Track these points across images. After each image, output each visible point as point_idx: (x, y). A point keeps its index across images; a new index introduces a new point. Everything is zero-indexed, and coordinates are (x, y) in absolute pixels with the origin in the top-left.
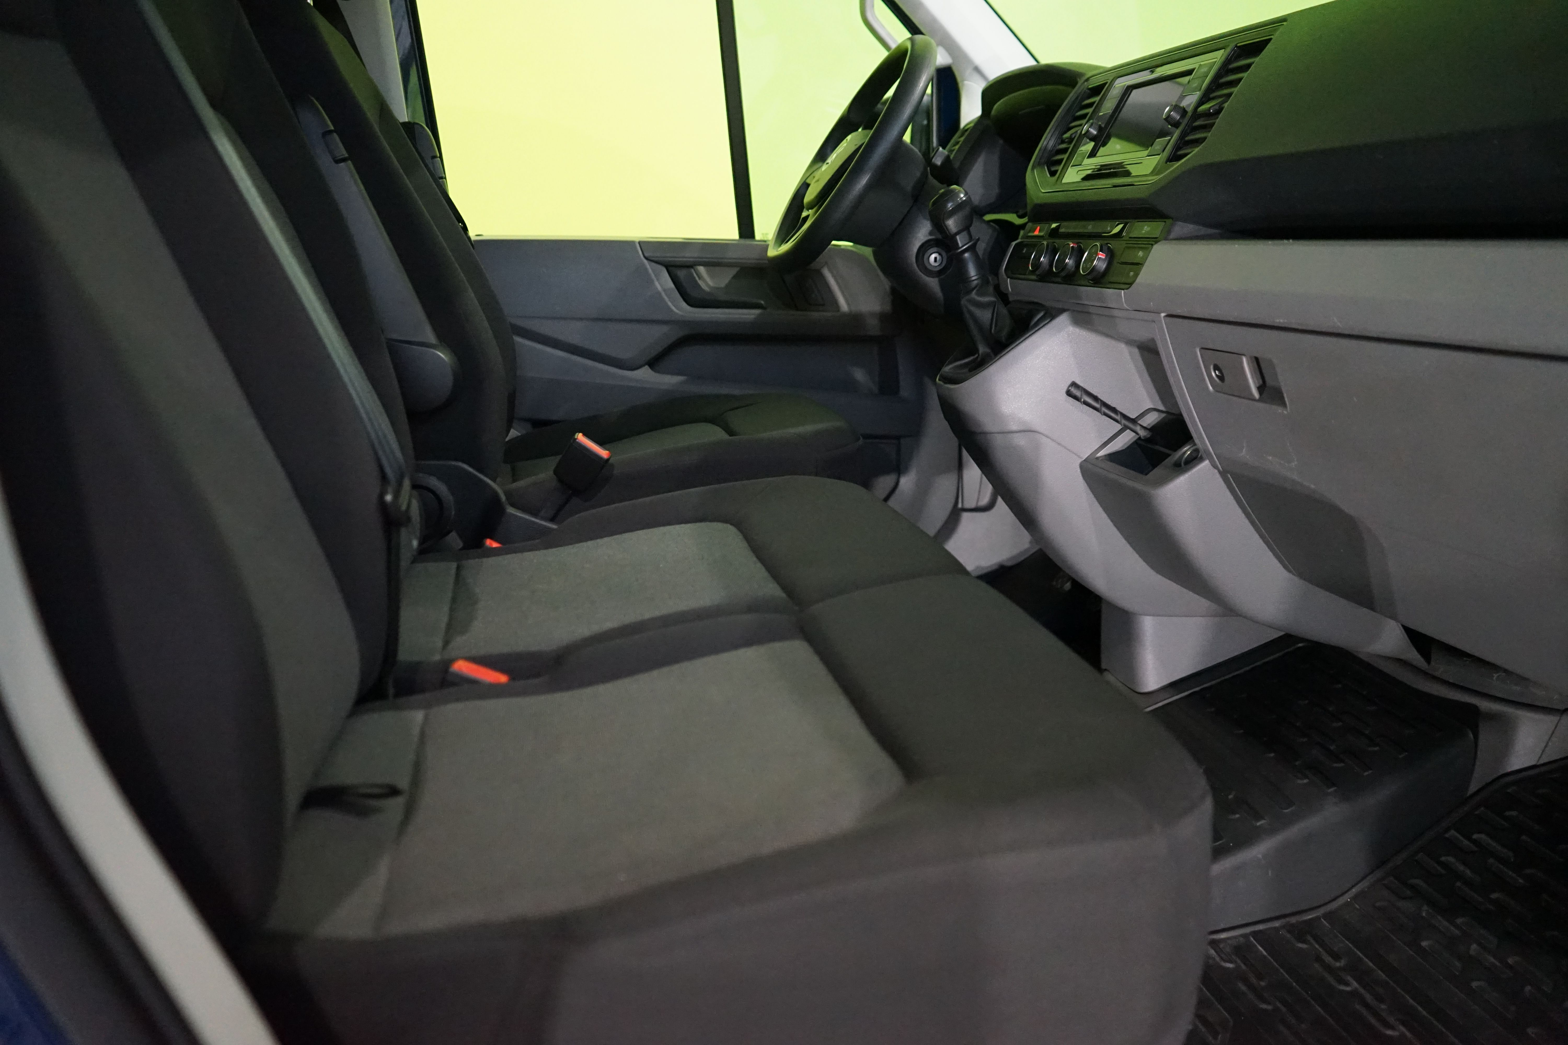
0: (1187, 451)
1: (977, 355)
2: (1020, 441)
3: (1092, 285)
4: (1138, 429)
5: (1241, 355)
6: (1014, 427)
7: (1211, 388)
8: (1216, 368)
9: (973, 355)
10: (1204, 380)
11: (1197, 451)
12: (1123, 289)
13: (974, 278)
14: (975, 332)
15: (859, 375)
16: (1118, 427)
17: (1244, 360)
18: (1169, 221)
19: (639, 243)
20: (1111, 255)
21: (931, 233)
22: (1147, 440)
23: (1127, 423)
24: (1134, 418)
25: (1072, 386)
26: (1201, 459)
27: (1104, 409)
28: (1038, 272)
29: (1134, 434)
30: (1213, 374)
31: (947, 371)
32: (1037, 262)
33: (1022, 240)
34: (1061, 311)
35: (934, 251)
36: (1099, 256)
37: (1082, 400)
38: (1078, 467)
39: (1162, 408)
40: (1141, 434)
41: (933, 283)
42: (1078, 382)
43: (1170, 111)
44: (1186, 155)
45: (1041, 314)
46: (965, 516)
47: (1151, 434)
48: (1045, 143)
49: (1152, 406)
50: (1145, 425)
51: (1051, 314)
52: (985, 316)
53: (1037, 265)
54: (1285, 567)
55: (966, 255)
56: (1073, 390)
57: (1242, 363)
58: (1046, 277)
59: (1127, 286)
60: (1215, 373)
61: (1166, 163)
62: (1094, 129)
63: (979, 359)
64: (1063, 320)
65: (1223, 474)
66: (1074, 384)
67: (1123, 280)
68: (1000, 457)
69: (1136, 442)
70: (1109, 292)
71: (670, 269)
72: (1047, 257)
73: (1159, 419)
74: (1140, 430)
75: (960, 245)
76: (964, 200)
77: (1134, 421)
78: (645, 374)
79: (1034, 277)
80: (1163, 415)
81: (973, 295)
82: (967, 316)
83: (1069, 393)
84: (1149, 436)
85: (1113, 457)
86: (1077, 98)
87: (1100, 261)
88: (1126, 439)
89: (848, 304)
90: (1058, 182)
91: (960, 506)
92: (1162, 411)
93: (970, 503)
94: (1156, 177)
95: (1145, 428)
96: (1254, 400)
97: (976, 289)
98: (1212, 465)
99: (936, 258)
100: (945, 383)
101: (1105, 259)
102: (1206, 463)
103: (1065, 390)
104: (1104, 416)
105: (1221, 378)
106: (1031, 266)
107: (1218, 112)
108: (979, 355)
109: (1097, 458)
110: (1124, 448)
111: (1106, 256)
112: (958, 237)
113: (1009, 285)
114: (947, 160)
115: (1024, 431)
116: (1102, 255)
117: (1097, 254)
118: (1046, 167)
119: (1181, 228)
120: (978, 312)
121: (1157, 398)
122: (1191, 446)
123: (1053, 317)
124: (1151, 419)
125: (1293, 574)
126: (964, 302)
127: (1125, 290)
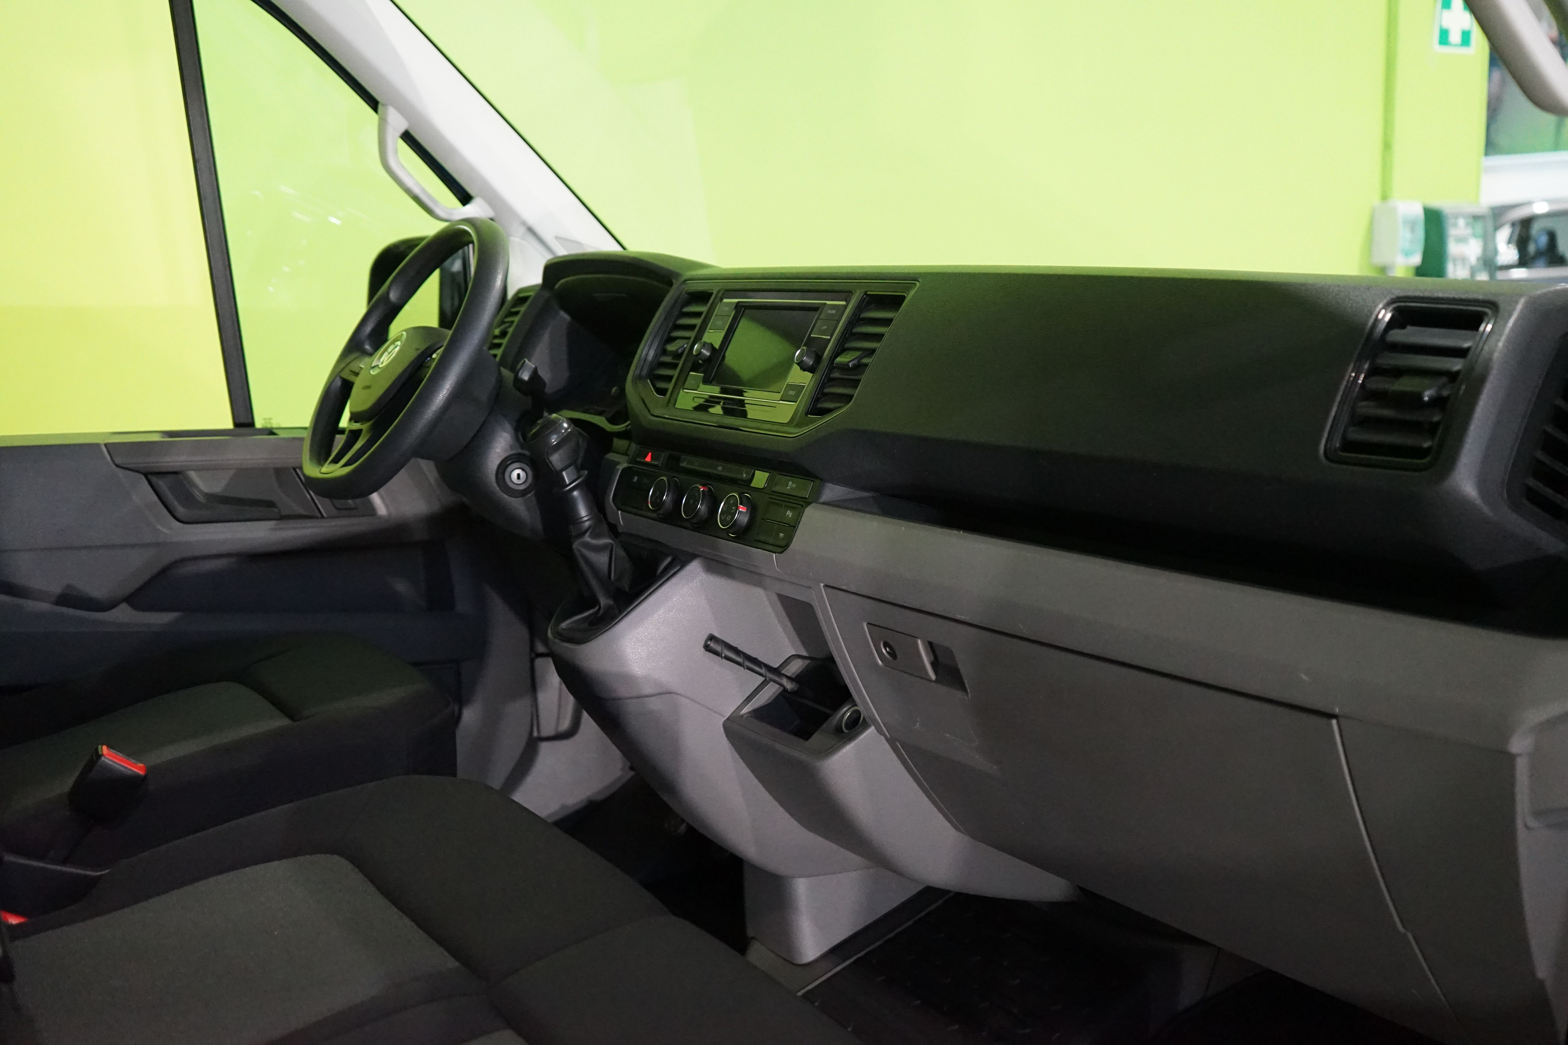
0: (846, 712)
1: (597, 608)
2: (655, 705)
3: (732, 539)
4: (785, 681)
5: (916, 637)
6: (648, 690)
7: (880, 662)
8: (886, 645)
9: (593, 607)
10: (872, 654)
11: (858, 713)
12: (775, 553)
13: (585, 519)
14: (594, 583)
15: (401, 587)
16: (762, 679)
17: (919, 642)
18: (818, 482)
19: (106, 445)
20: (753, 510)
21: (512, 448)
22: (793, 693)
23: (769, 675)
24: (776, 667)
25: (711, 640)
26: (866, 726)
27: (748, 664)
28: (661, 512)
29: (778, 686)
30: (884, 651)
31: (564, 627)
32: (658, 501)
33: (630, 465)
34: (692, 557)
35: (516, 467)
36: (740, 510)
37: (723, 655)
38: (722, 726)
39: (805, 654)
40: (788, 687)
41: (520, 507)
42: (716, 634)
43: (801, 355)
44: (828, 411)
45: (669, 559)
46: (544, 746)
47: (798, 686)
48: (644, 353)
49: (794, 653)
50: (789, 674)
51: (681, 560)
52: (601, 560)
53: (658, 502)
54: (957, 829)
55: (575, 493)
56: (712, 644)
57: (917, 643)
58: (672, 517)
59: (780, 550)
60: (886, 650)
61: (807, 414)
62: (707, 350)
63: (601, 612)
64: (695, 567)
65: (891, 742)
66: (712, 638)
67: (771, 541)
68: (635, 724)
69: (781, 694)
70: (757, 553)
71: (150, 477)
72: (670, 496)
73: (804, 667)
74: (787, 683)
75: (567, 482)
76: (570, 432)
77: (776, 671)
78: (123, 614)
79: (654, 515)
80: (807, 662)
81: (587, 538)
82: (581, 562)
83: (707, 648)
84: (796, 689)
85: (760, 714)
86: (676, 302)
87: (742, 514)
88: (770, 692)
89: (387, 506)
90: (671, 405)
91: (535, 734)
92: (805, 656)
93: (548, 729)
94: (797, 430)
95: (788, 678)
96: (930, 680)
97: (590, 531)
98: (878, 731)
99: (519, 475)
100: (562, 640)
101: (747, 512)
102: (872, 728)
103: (703, 643)
104: (747, 670)
105: (893, 654)
106: (651, 505)
107: (860, 367)
108: (600, 607)
109: (742, 716)
110: (769, 702)
111: (747, 509)
112: (564, 473)
113: (620, 518)
114: (535, 374)
115: (660, 694)
116: (742, 509)
117: (737, 508)
118: (649, 381)
119: (832, 491)
120: (593, 556)
121: (798, 643)
122: (850, 706)
123: (683, 564)
124: (795, 668)
125: (963, 833)
126: (576, 545)
127: (777, 554)
